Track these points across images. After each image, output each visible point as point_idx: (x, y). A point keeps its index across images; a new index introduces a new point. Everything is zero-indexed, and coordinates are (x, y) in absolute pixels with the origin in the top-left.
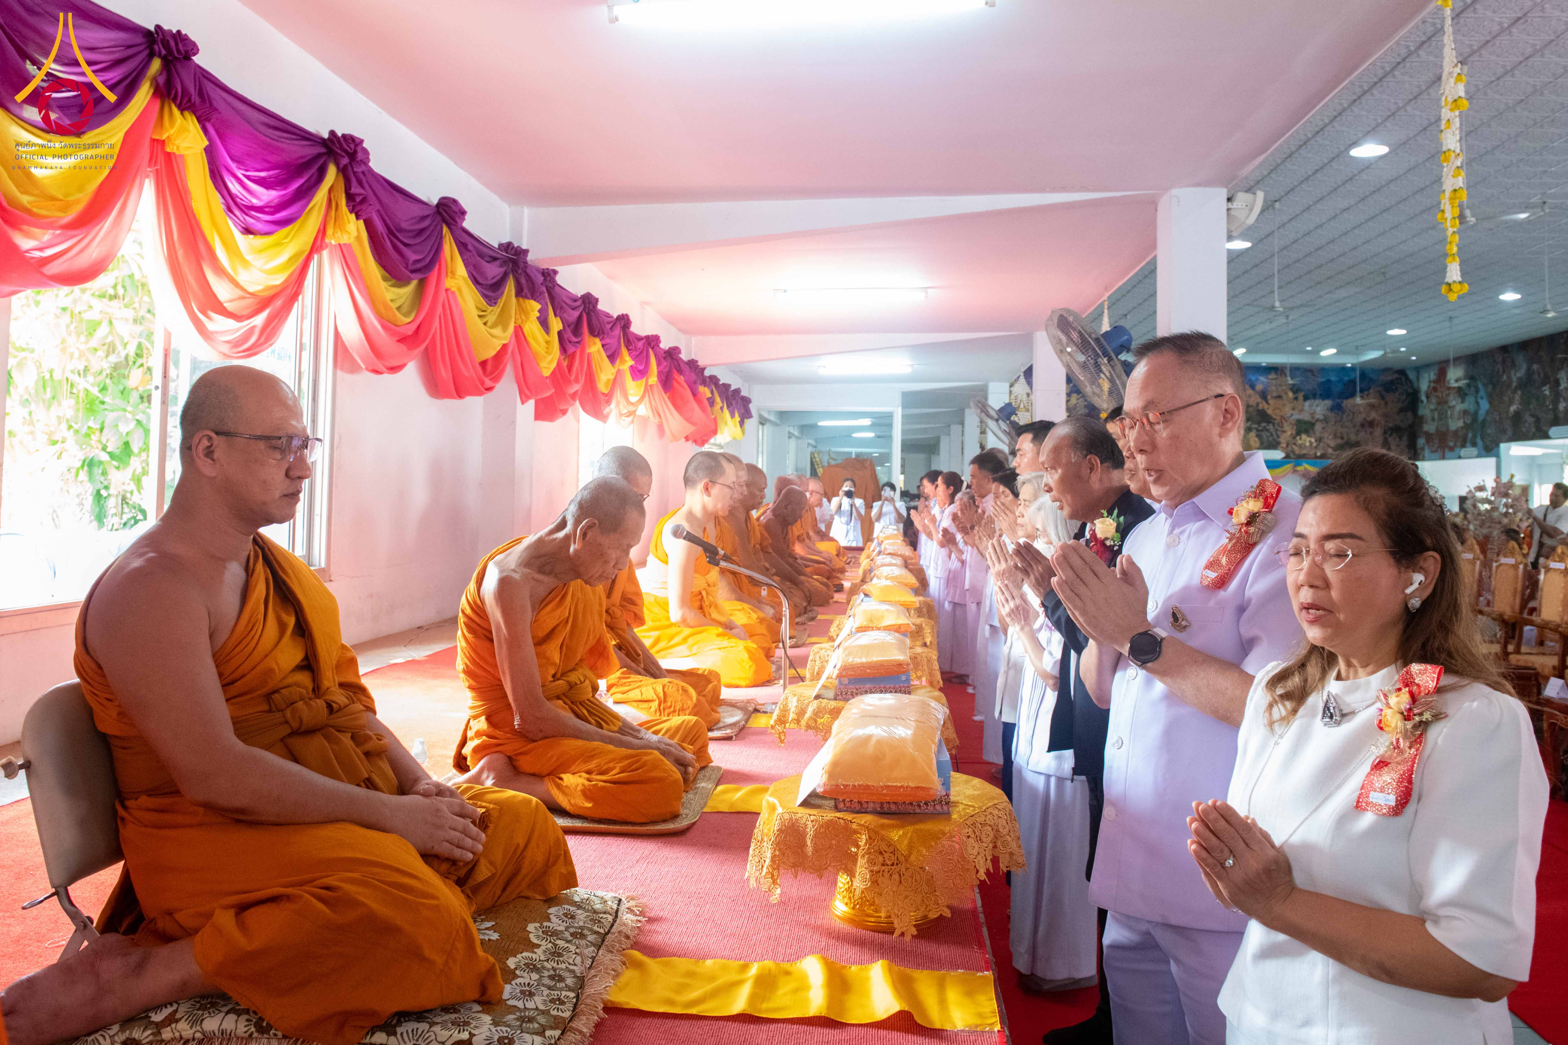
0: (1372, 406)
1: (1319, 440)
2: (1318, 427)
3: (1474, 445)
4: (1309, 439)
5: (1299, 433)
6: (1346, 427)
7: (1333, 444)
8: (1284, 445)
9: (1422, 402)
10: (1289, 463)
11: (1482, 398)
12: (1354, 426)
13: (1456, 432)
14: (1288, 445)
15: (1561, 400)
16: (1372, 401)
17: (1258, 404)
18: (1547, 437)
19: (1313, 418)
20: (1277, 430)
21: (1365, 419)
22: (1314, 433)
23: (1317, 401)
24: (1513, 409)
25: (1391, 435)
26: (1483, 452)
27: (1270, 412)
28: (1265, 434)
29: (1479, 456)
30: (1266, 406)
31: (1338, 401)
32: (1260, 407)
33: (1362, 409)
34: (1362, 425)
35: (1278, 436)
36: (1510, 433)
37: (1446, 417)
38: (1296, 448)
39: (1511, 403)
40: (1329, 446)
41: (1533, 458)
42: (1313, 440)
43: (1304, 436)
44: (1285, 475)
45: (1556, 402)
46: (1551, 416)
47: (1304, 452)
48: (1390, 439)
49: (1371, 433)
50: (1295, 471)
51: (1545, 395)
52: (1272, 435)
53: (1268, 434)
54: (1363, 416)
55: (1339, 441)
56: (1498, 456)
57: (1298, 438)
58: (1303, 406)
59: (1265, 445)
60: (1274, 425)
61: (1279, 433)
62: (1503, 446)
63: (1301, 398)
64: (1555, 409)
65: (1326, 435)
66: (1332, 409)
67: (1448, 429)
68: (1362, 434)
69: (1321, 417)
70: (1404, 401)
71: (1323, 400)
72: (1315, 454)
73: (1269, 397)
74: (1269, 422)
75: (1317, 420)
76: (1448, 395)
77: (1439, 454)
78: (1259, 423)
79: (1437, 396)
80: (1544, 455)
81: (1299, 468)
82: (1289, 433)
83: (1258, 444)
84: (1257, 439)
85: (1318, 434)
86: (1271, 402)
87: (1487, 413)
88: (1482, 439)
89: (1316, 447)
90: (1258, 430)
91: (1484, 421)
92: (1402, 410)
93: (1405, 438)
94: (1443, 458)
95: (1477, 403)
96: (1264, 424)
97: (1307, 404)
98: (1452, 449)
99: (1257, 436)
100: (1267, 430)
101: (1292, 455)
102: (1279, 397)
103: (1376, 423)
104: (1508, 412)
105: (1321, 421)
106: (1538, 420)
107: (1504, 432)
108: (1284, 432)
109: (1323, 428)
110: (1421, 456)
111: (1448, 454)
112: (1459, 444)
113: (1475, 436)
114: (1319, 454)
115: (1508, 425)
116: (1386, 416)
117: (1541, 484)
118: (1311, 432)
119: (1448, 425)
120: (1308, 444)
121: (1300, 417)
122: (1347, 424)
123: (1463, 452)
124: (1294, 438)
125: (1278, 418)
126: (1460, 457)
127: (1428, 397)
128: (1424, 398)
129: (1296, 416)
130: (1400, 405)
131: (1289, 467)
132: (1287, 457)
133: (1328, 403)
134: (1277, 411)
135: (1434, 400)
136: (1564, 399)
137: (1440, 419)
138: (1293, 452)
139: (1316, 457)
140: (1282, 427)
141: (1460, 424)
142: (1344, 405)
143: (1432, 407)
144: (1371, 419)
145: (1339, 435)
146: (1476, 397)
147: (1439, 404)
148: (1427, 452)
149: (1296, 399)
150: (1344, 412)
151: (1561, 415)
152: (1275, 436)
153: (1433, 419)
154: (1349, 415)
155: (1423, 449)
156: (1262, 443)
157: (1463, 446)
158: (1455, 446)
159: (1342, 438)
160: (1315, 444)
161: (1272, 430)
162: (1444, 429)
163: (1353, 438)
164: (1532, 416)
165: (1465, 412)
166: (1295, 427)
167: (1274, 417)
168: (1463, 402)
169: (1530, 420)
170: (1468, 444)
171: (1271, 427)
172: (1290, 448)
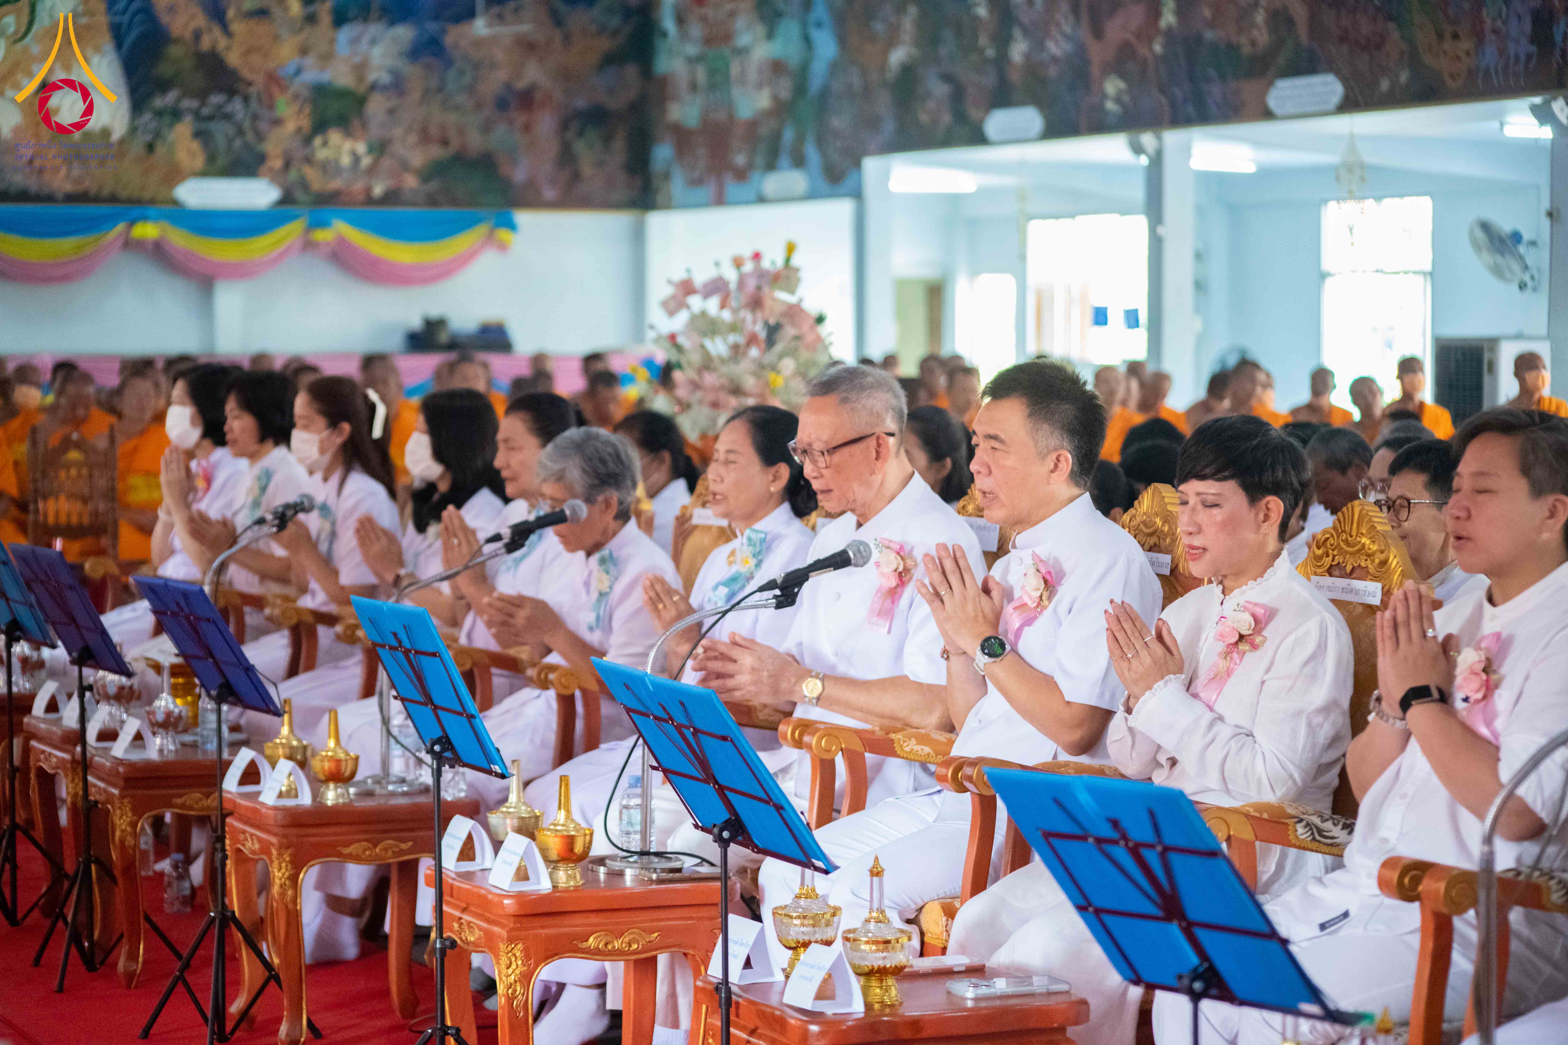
0: (528, 47)
1: (380, 148)
2: (376, 107)
3: (799, 162)
4: (348, 145)
5: (320, 127)
6: (457, 108)
7: (418, 158)
8: (277, 163)
9: (665, 35)
10: (293, 218)
11: (819, 25)
12: (479, 106)
13: (753, 125)
14: (287, 165)
15: (1017, 33)
16: (525, 28)
17: (197, 35)
18: (979, 138)
19: (361, 79)
20: (255, 117)
21: (508, 86)
22: (364, 125)
23: (374, 29)
24: (898, 56)
25: (580, 134)
26: (822, 185)
27: (233, 59)
28: (221, 131)
29: (811, 195)
30: (222, 43)
31: (432, 26)
32: (206, 44)
33: (499, 55)
34: (502, 104)
35: (260, 137)
36: (889, 127)
37: (727, 77)
38: (311, 174)
39: (891, 42)
40: (405, 166)
41: (954, 200)
42: (361, 148)
43: (335, 136)
44: (281, 256)
45: (1003, 41)
46: (990, 80)
47: (336, 184)
48: (580, 147)
49: (527, 128)
50: (308, 245)
51: (976, 18)
52: (240, 132)
53: (230, 130)
54: (502, 75)
55: (436, 152)
56: (857, 195)
57: (318, 141)
58: (332, 42)
59: (222, 161)
60: (246, 99)
61: (263, 126)
62: (871, 165)
63: (326, 19)
64: (1002, 60)
65: (398, 132)
66: (415, 53)
67: (731, 117)
68: (501, 130)
69: (385, 78)
70: (615, 33)
71: (392, 23)
72: (368, 190)
73: (231, 13)
74: (232, 93)
75: (373, 87)
76: (732, 14)
77: (707, 191)
78: (202, 95)
79: (704, 19)
80: (983, 193)
81: (322, 236)
82: (291, 126)
83: (199, 162)
84: (196, 146)
85: (375, 131)
86: (237, 27)
87: (835, 68)
88: (820, 143)
89: (371, 171)
90: (197, 114)
91: (824, 94)
92: (610, 60)
93: (619, 144)
94: (720, 200)
95: (807, 40)
96: (216, 99)
97: (345, 34)
98: (741, 175)
99: (198, 134)
100: (228, 117)
101: (299, 195)
102: (262, 13)
103: (538, 96)
104: (883, 67)
105: (385, 88)
106: (958, 95)
107: (872, 123)
108: (277, 122)
109: (391, 112)
110: (660, 198)
111: (732, 188)
112: (760, 160)
113: (800, 139)
114: (378, 190)
115: (883, 104)
116: (565, 75)
117: (974, 273)
118: (356, 122)
119: (730, 107)
120: (346, 160)
121: (326, 76)
122: (461, 99)
123: (772, 183)
124: (308, 141)
125: (259, 79)
126: (762, 200)
127: (681, 20)
128: (669, 24)
129: (312, 75)
130: (605, 44)
131: (292, 230)
132: (287, 200)
133: (404, 33)
134: (255, 59)
135: (696, 30)
136: (1026, 33)
137: (713, 87)
138: (304, 184)
139: (370, 201)
140: (271, 107)
141: (762, 100)
142: (449, 39)
143: (692, 50)
144: (521, 84)
145: (434, 131)
146: (804, 25)
147: (709, 41)
148: (677, 186)
149: (311, 19)
150: (449, 63)
151: (1015, 77)
152: (250, 136)
153: (693, 87)
154: (462, 72)
155: (667, 176)
156: (211, 158)
157: (771, 166)
158: (750, 166)
159: (445, 142)
160: (366, 161)
161: (239, 116)
162: (722, 116)
163: (475, 141)
164: (947, 78)
165: (777, 67)
166: (307, 110)
167: (245, 73)
168: (770, 35)
169: (940, 90)
170: (784, 160)
171: (236, 106)
172: (293, 174)
